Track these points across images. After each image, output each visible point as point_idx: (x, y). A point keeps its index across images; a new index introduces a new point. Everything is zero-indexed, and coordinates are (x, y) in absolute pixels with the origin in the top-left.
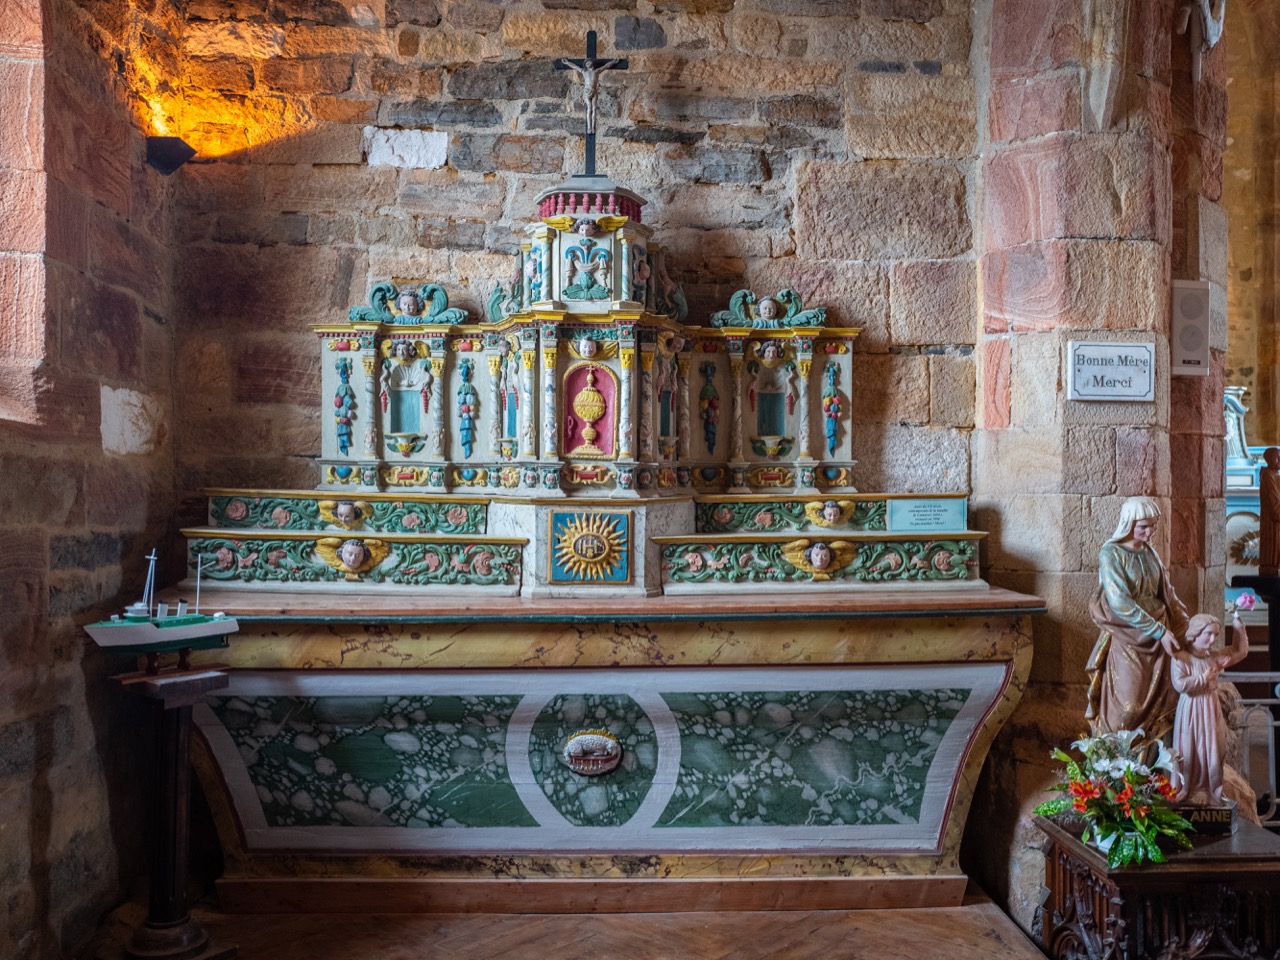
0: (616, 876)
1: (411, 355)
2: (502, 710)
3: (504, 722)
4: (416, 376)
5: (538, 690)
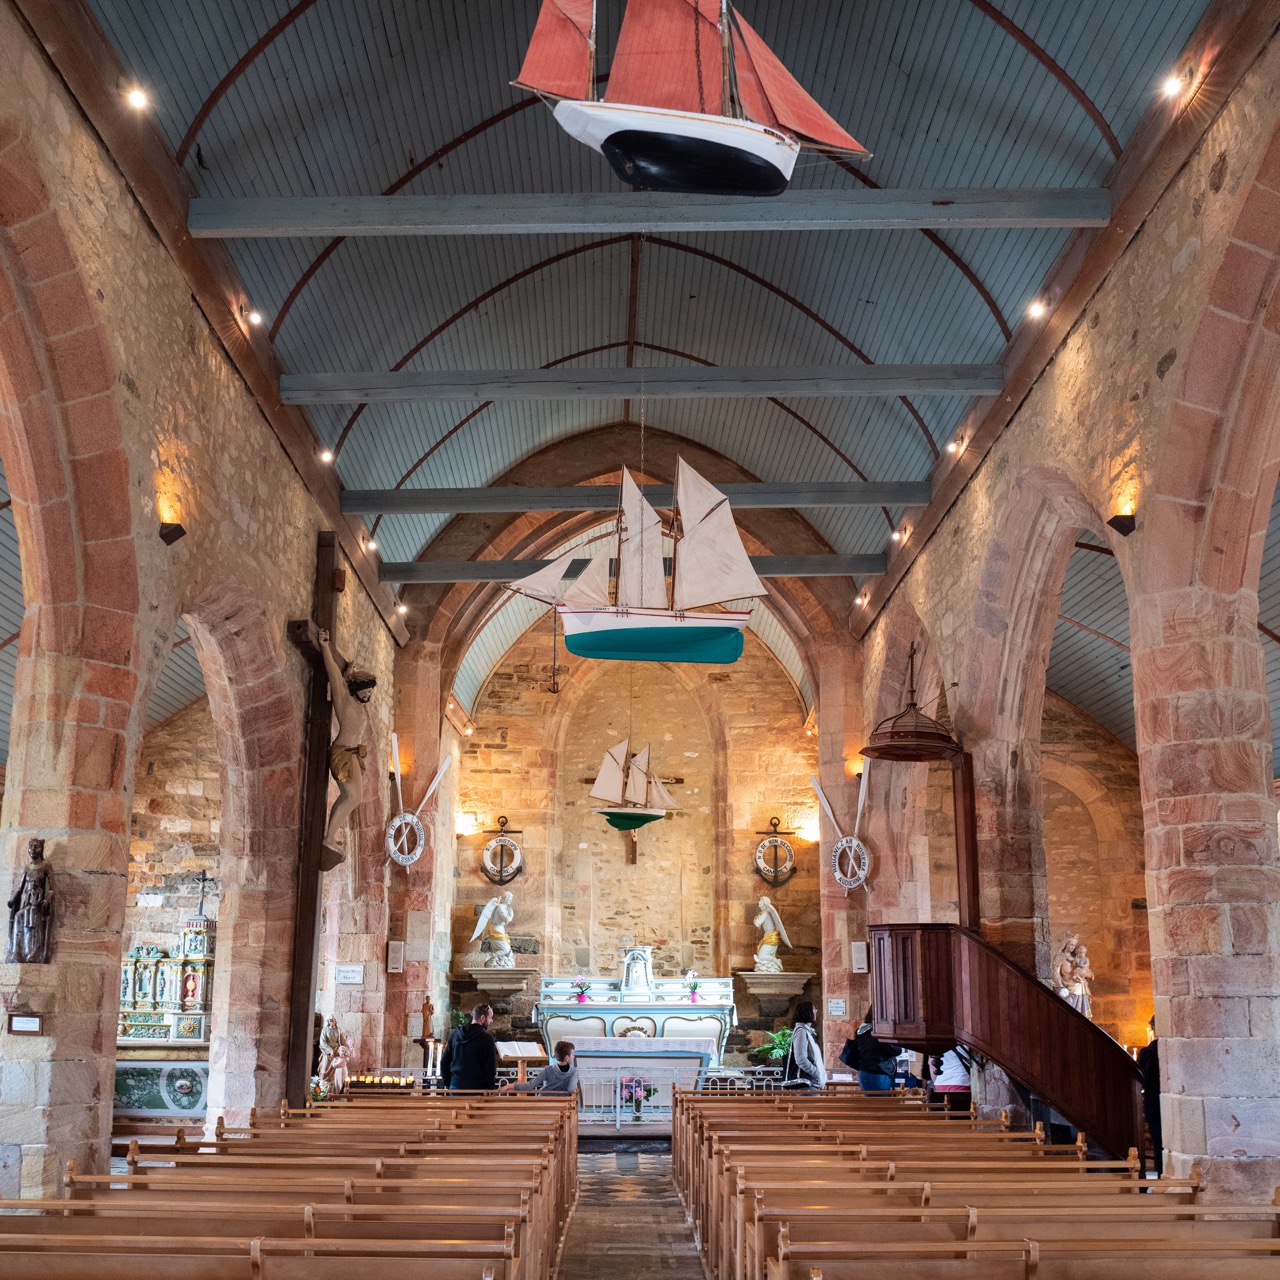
0: (191, 1124)
1: (145, 968)
2: (157, 1073)
3: (159, 1076)
4: (147, 974)
5: (167, 1067)
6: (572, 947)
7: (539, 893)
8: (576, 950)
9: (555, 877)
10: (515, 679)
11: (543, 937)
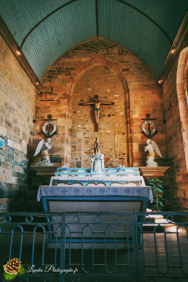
6: (75, 161)
7: (62, 141)
8: (76, 162)
9: (69, 136)
10: (56, 72)
11: (63, 156)
